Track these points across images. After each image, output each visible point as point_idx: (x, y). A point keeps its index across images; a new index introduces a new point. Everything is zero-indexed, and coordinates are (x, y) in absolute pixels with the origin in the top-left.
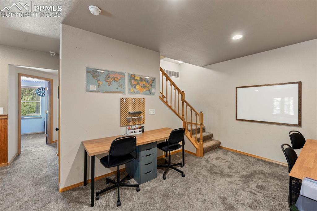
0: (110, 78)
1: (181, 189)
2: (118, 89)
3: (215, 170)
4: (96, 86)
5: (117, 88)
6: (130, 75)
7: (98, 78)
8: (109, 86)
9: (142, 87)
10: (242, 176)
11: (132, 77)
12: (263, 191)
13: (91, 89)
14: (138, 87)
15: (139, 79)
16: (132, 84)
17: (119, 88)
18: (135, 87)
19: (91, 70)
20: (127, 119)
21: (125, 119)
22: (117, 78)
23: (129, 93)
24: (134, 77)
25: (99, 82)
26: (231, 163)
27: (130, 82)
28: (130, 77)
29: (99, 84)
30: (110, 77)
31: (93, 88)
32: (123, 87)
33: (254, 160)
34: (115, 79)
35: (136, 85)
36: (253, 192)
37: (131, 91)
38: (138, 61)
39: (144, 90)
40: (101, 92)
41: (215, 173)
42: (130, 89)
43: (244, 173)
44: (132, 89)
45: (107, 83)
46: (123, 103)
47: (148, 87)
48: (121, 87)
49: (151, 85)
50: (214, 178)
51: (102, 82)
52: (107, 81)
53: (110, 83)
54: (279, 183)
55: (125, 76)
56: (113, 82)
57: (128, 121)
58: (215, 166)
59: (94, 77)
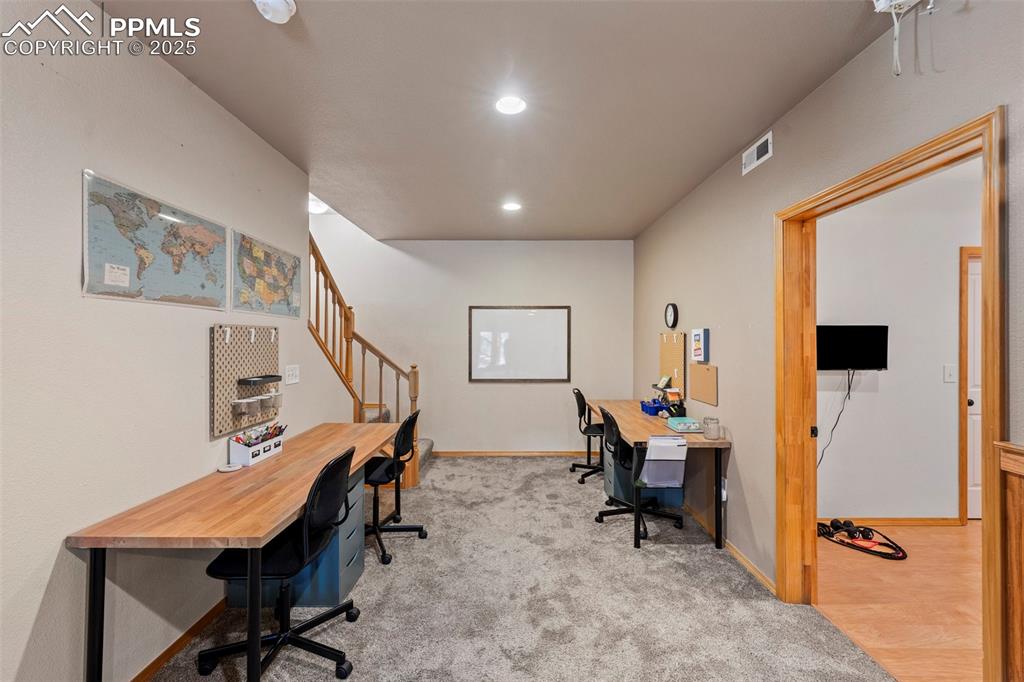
0: (179, 240)
1: (445, 560)
2: (206, 289)
3: (469, 500)
4: (128, 269)
5: (203, 287)
6: (239, 239)
7: (138, 233)
8: (177, 272)
9: (269, 285)
10: (518, 492)
11: (245, 246)
12: (559, 500)
13: (107, 281)
14: (260, 285)
15: (263, 258)
16: (244, 272)
17: (209, 284)
18: (252, 287)
19: (110, 194)
20: (235, 407)
21: (229, 405)
22: (202, 245)
23: (236, 307)
24: (251, 249)
25: (142, 252)
26: (482, 478)
27: (240, 264)
28: (238, 247)
29: (142, 261)
30: (180, 237)
31: (119, 276)
32: (219, 283)
33: (508, 460)
34: (197, 247)
35: (254, 278)
36: (550, 506)
37: (242, 300)
38: (259, 191)
39: (276, 300)
40: (147, 298)
41: (473, 503)
42: (238, 293)
43: (515, 487)
44: (246, 294)
45: (169, 259)
46: (223, 344)
47: (284, 289)
48: (215, 282)
49: (291, 280)
50: (481, 513)
51: (154, 254)
52: (168, 253)
53: (181, 261)
54: (564, 481)
55: (225, 241)
56: (189, 257)
57: (237, 413)
58: (461, 493)
59: (120, 226)
